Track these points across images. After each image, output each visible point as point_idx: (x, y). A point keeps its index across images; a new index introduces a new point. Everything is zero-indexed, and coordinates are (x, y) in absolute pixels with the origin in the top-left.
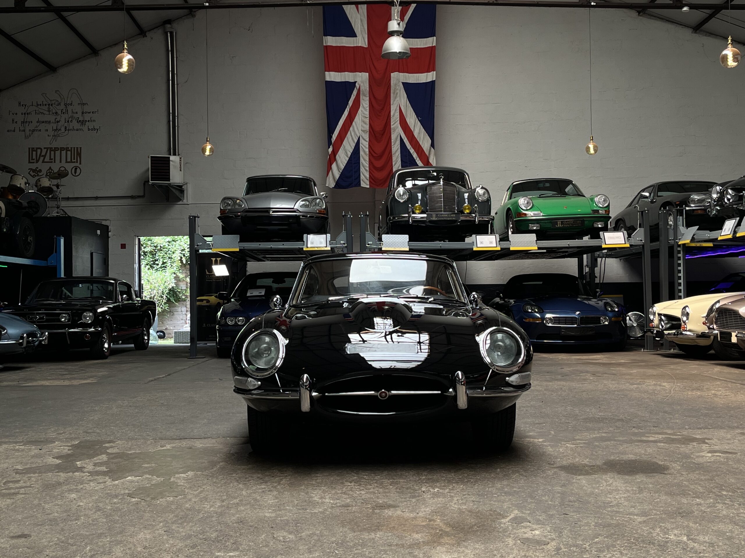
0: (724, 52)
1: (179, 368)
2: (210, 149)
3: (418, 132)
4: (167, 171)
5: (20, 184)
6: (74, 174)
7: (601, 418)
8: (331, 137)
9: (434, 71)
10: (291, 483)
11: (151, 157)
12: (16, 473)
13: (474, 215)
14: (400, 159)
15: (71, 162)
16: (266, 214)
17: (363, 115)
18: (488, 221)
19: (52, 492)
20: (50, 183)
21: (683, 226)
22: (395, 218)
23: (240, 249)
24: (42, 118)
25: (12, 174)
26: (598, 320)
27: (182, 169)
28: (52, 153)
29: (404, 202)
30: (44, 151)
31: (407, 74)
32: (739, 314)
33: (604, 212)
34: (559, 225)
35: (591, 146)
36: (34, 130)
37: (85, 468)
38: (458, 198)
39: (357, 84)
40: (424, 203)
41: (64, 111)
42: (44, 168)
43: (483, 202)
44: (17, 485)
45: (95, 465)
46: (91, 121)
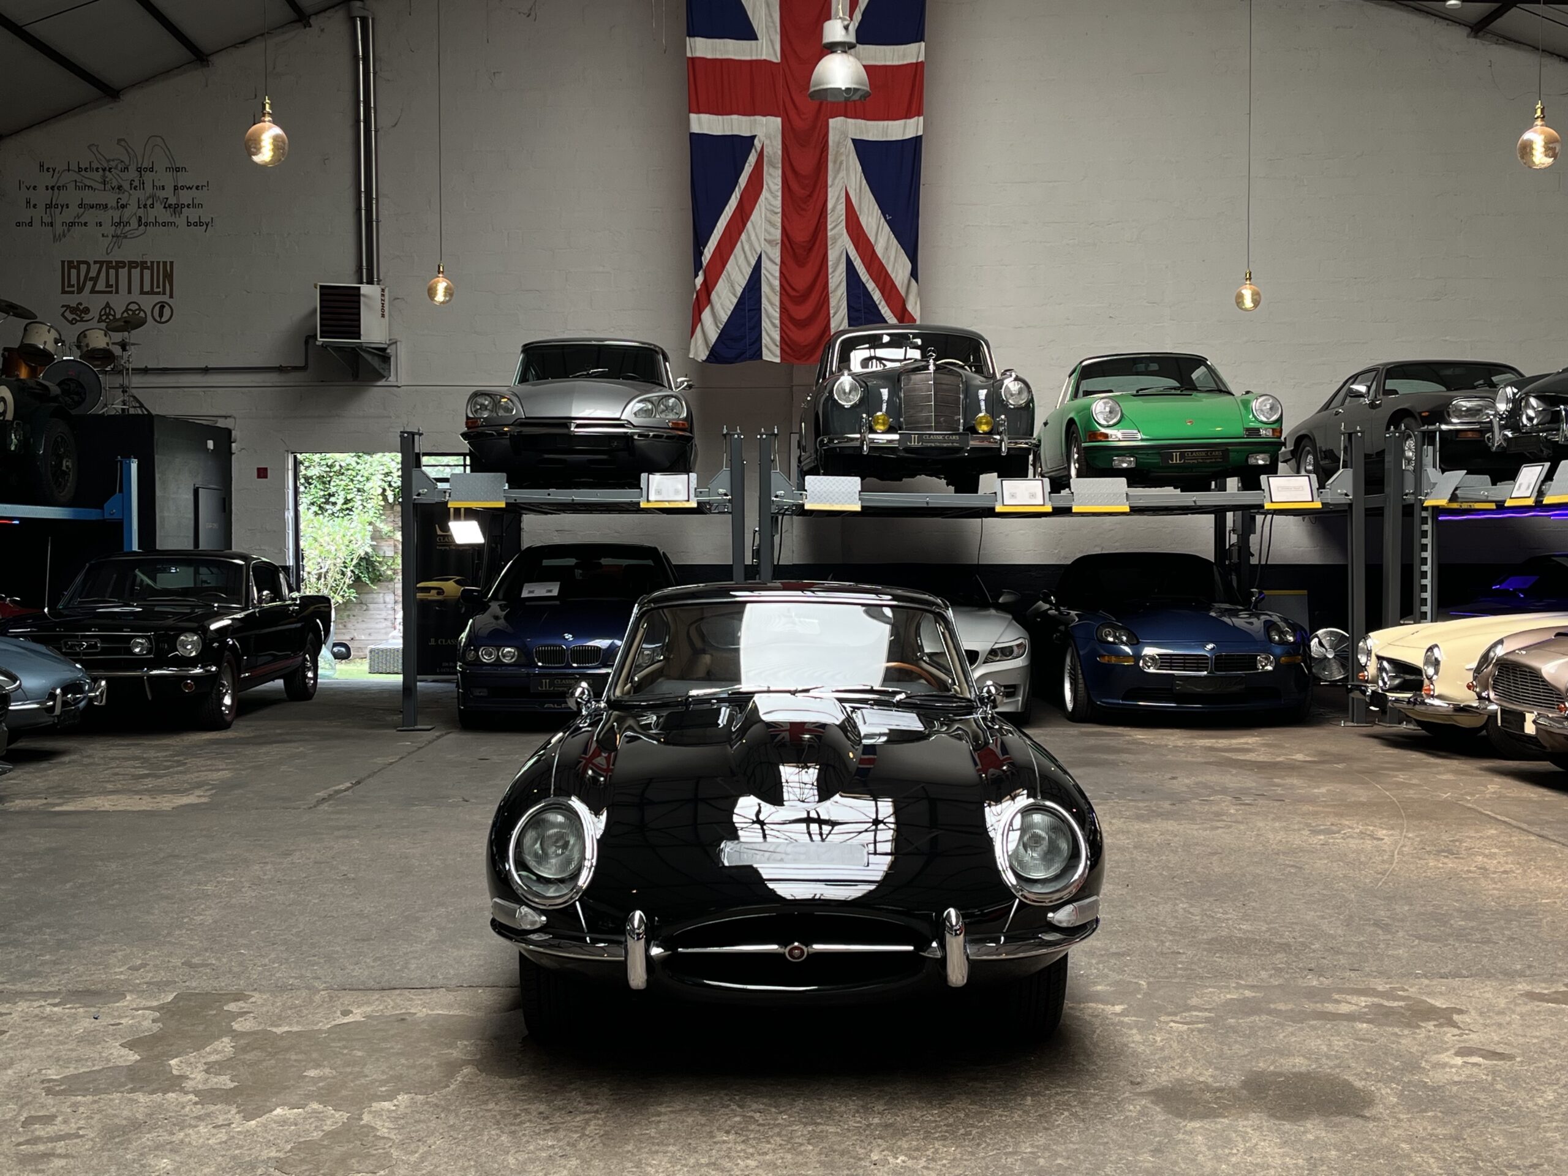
0: (1528, 136)
1: (380, 761)
2: (446, 288)
3: (884, 245)
4: (355, 317)
5: (45, 343)
6: (158, 319)
7: (1246, 939)
8: (701, 253)
9: (919, 115)
10: (606, 1134)
11: (322, 287)
12: (49, 1091)
13: (998, 437)
14: (846, 302)
15: (152, 292)
16: (564, 431)
17: (768, 207)
18: (1027, 451)
19: (121, 1152)
20: (107, 339)
21: (1434, 466)
22: (833, 440)
23: (507, 504)
24: (90, 198)
25: (29, 321)
26: (1252, 663)
27: (386, 313)
28: (112, 272)
29: (852, 406)
30: (94, 269)
31: (863, 122)
32: (1542, 677)
33: (1270, 433)
34: (1176, 460)
35: (1247, 294)
36: (72, 224)
37: (187, 1078)
38: (966, 398)
39: (756, 142)
40: (894, 409)
41: (136, 183)
42: (96, 304)
43: (1019, 409)
44: (50, 1130)
45: (210, 1068)
46: (193, 205)
